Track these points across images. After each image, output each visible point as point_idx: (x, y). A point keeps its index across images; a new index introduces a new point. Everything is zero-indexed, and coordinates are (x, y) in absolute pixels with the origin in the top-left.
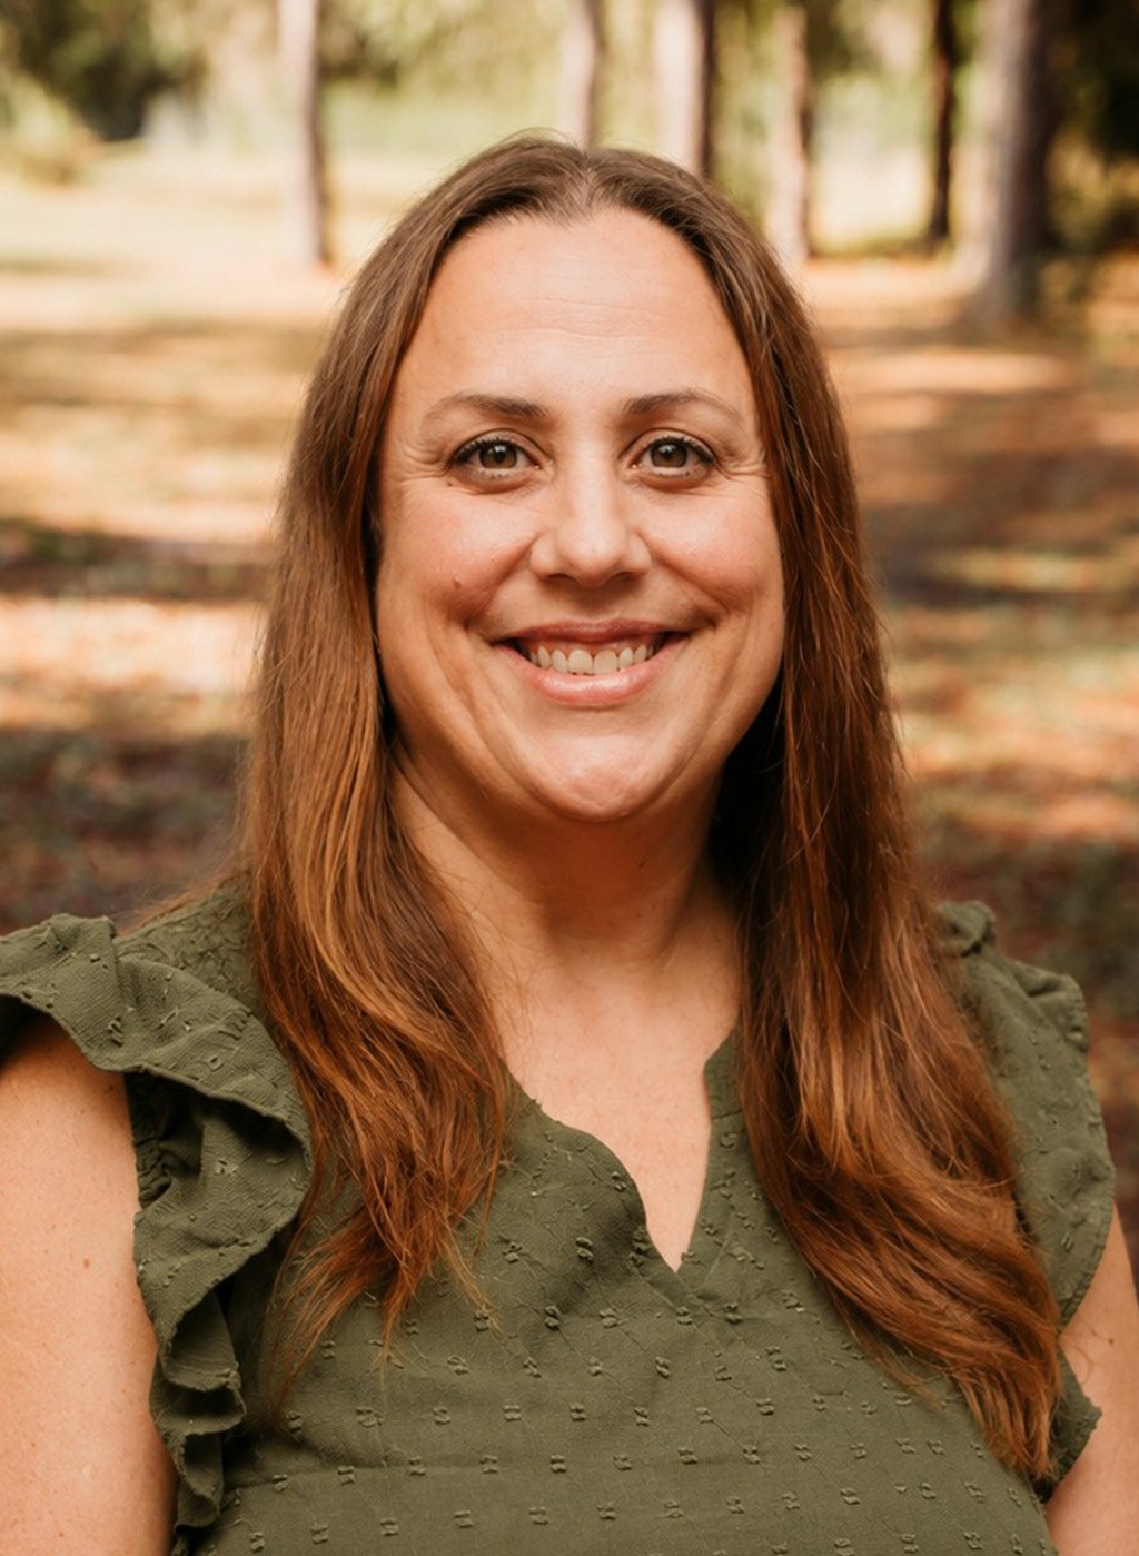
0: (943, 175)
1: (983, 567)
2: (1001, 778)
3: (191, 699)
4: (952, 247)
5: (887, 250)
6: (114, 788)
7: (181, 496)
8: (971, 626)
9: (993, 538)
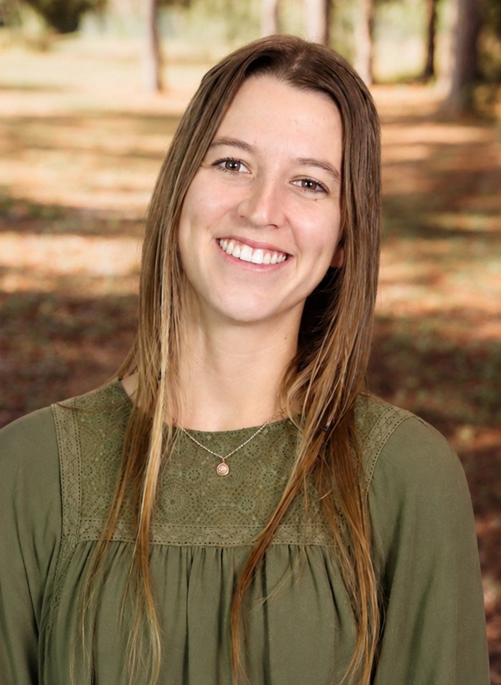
0: (431, 48)
1: (449, 221)
2: (456, 314)
3: (100, 279)
4: (435, 80)
5: (406, 81)
6: (66, 318)
7: (95, 189)
8: (444, 246)
9: (453, 207)
